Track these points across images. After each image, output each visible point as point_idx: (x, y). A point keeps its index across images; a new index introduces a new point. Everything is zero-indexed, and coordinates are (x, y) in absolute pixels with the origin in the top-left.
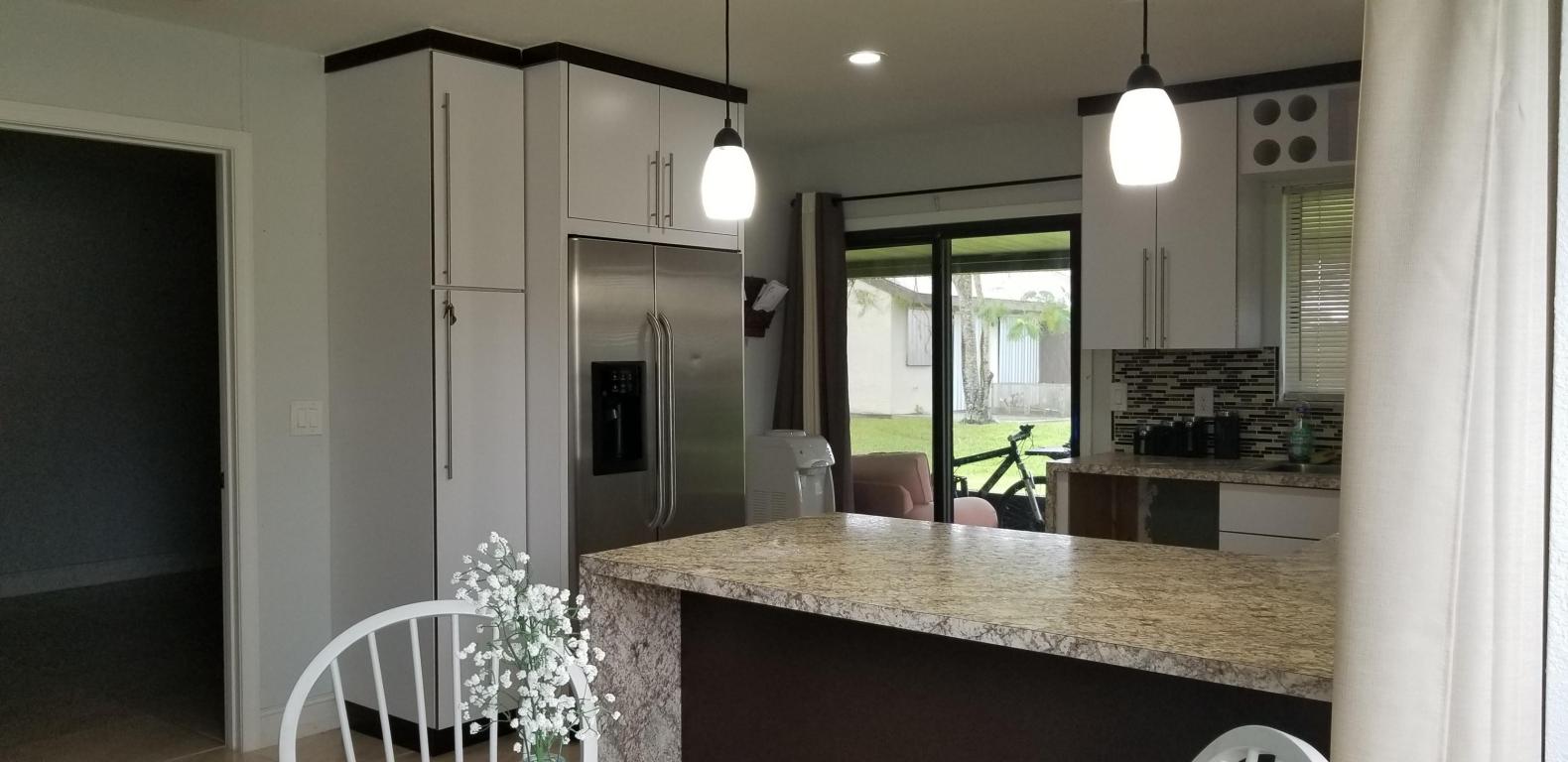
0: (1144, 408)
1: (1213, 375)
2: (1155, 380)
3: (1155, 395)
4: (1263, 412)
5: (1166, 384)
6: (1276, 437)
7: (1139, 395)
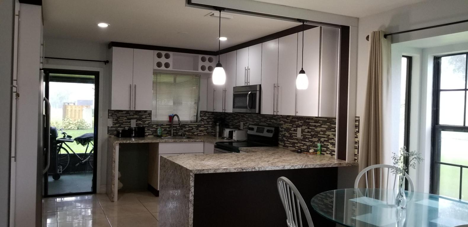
0: (117, 125)
1: (136, 116)
2: (120, 118)
3: (120, 122)
4: (148, 125)
5: (123, 119)
6: (150, 131)
7: (116, 122)
